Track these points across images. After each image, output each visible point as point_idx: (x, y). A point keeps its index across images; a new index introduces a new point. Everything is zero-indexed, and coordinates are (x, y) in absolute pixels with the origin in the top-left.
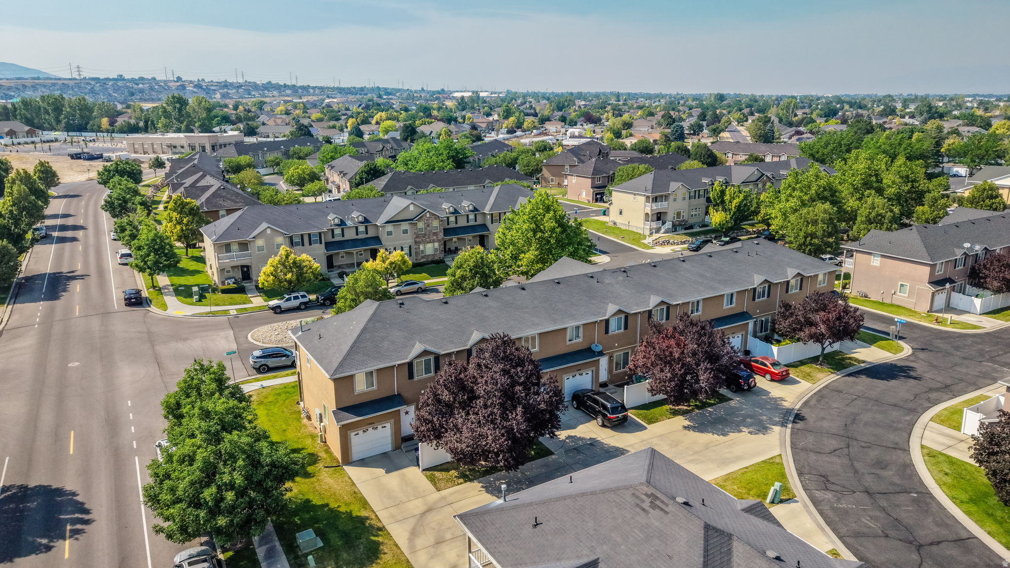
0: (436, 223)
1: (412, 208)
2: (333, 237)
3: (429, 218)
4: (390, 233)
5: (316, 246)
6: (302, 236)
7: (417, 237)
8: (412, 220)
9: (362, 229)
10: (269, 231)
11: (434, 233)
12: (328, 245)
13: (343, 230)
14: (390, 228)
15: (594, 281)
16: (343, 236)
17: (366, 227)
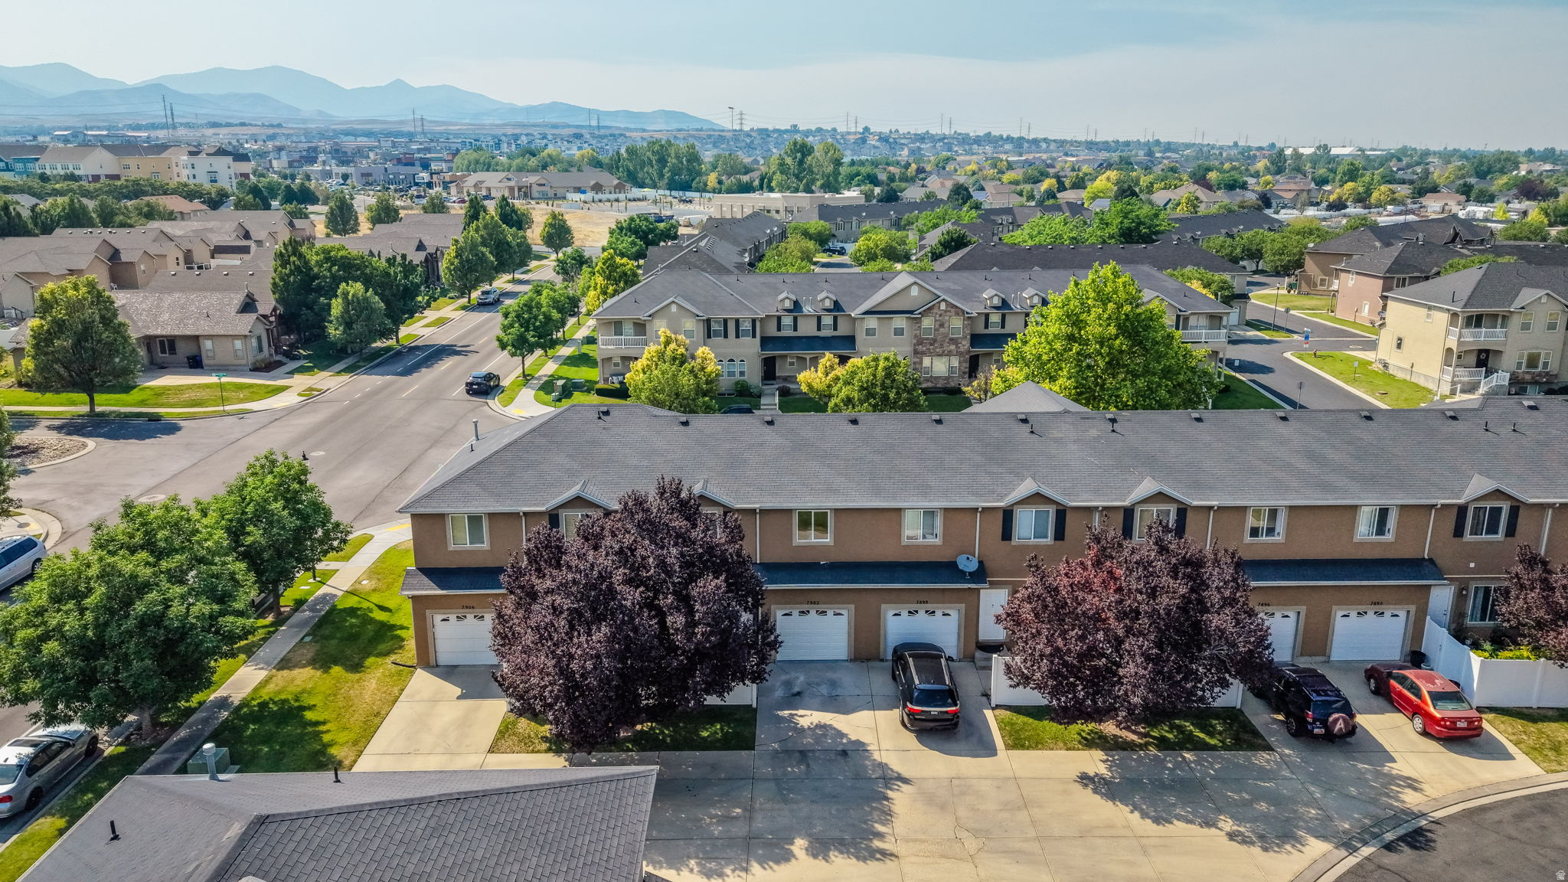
0: (957, 323)
1: (915, 291)
2: (779, 329)
3: (946, 311)
4: (870, 332)
5: (747, 340)
6: (725, 321)
7: (920, 342)
8: (911, 312)
9: (828, 320)
10: (674, 308)
11: (951, 339)
12: (766, 342)
13: (795, 319)
14: (872, 322)
15: (1026, 428)
16: (795, 329)
17: (835, 319)
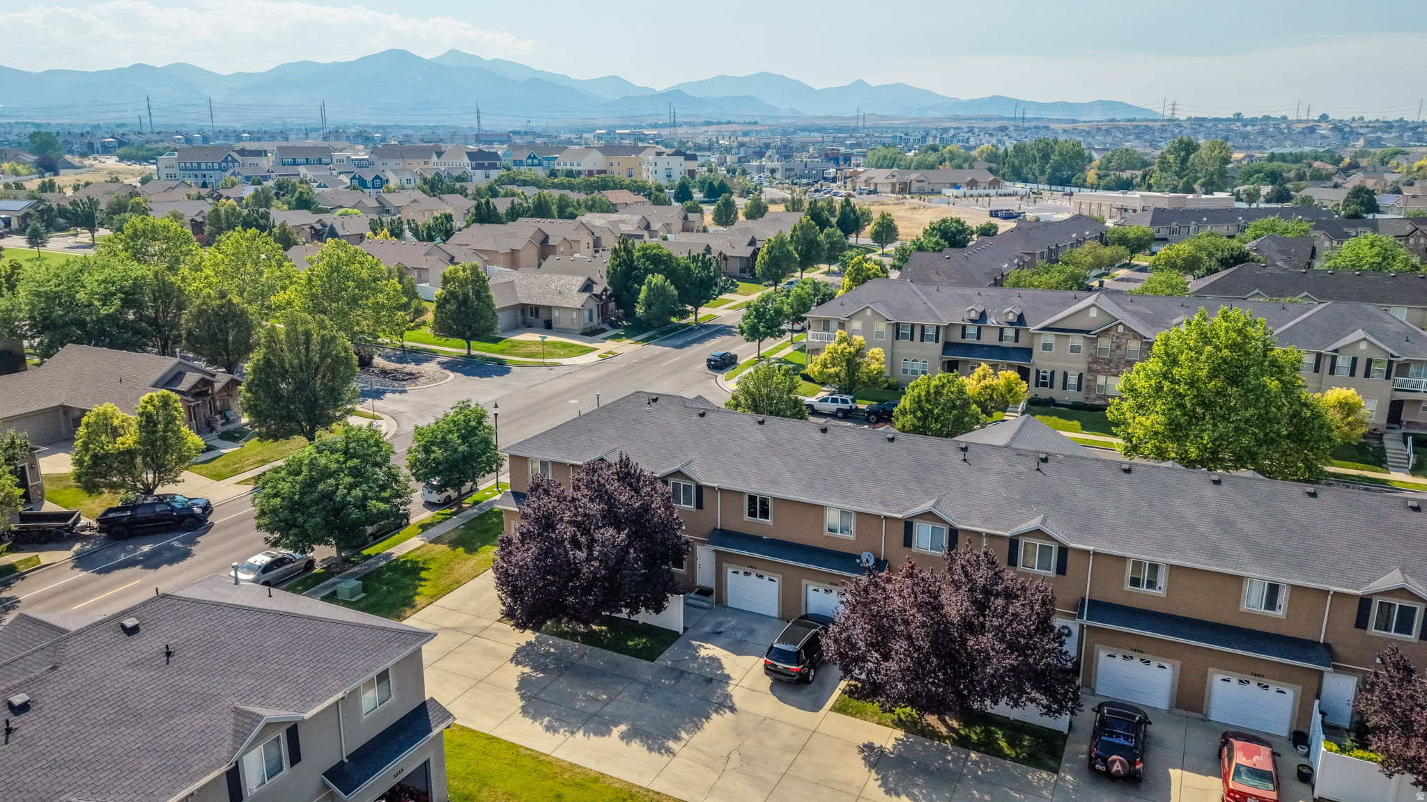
0: (1135, 346)
1: (1093, 313)
2: (963, 337)
3: (1123, 334)
4: (1047, 347)
5: (930, 344)
6: (913, 326)
7: (1096, 361)
8: (1088, 332)
9: (1010, 332)
10: (866, 312)
11: (1128, 362)
12: (948, 346)
13: (979, 329)
14: (1050, 338)
16: (979, 338)
17: (1017, 332)
